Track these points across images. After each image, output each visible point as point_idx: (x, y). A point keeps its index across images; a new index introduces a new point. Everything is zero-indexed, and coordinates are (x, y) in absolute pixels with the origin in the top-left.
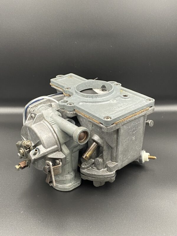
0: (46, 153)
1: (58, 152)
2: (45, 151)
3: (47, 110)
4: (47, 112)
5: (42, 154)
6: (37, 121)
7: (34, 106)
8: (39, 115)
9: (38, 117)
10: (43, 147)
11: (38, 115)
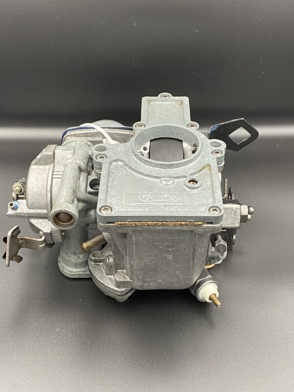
0: (25, 213)
1: (47, 220)
2: (25, 212)
3: (65, 152)
4: (65, 155)
5: (20, 213)
6: (40, 163)
7: (73, 134)
8: (47, 155)
9: (44, 157)
10: (26, 205)
11: (45, 155)
